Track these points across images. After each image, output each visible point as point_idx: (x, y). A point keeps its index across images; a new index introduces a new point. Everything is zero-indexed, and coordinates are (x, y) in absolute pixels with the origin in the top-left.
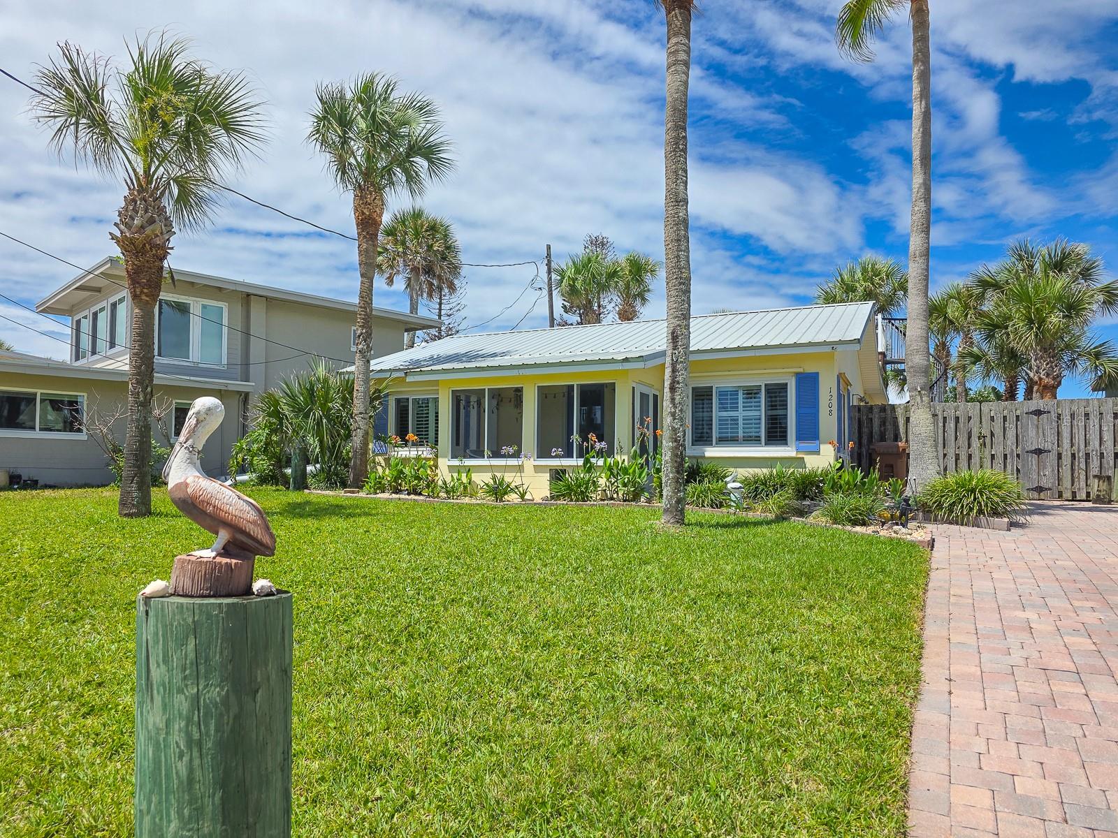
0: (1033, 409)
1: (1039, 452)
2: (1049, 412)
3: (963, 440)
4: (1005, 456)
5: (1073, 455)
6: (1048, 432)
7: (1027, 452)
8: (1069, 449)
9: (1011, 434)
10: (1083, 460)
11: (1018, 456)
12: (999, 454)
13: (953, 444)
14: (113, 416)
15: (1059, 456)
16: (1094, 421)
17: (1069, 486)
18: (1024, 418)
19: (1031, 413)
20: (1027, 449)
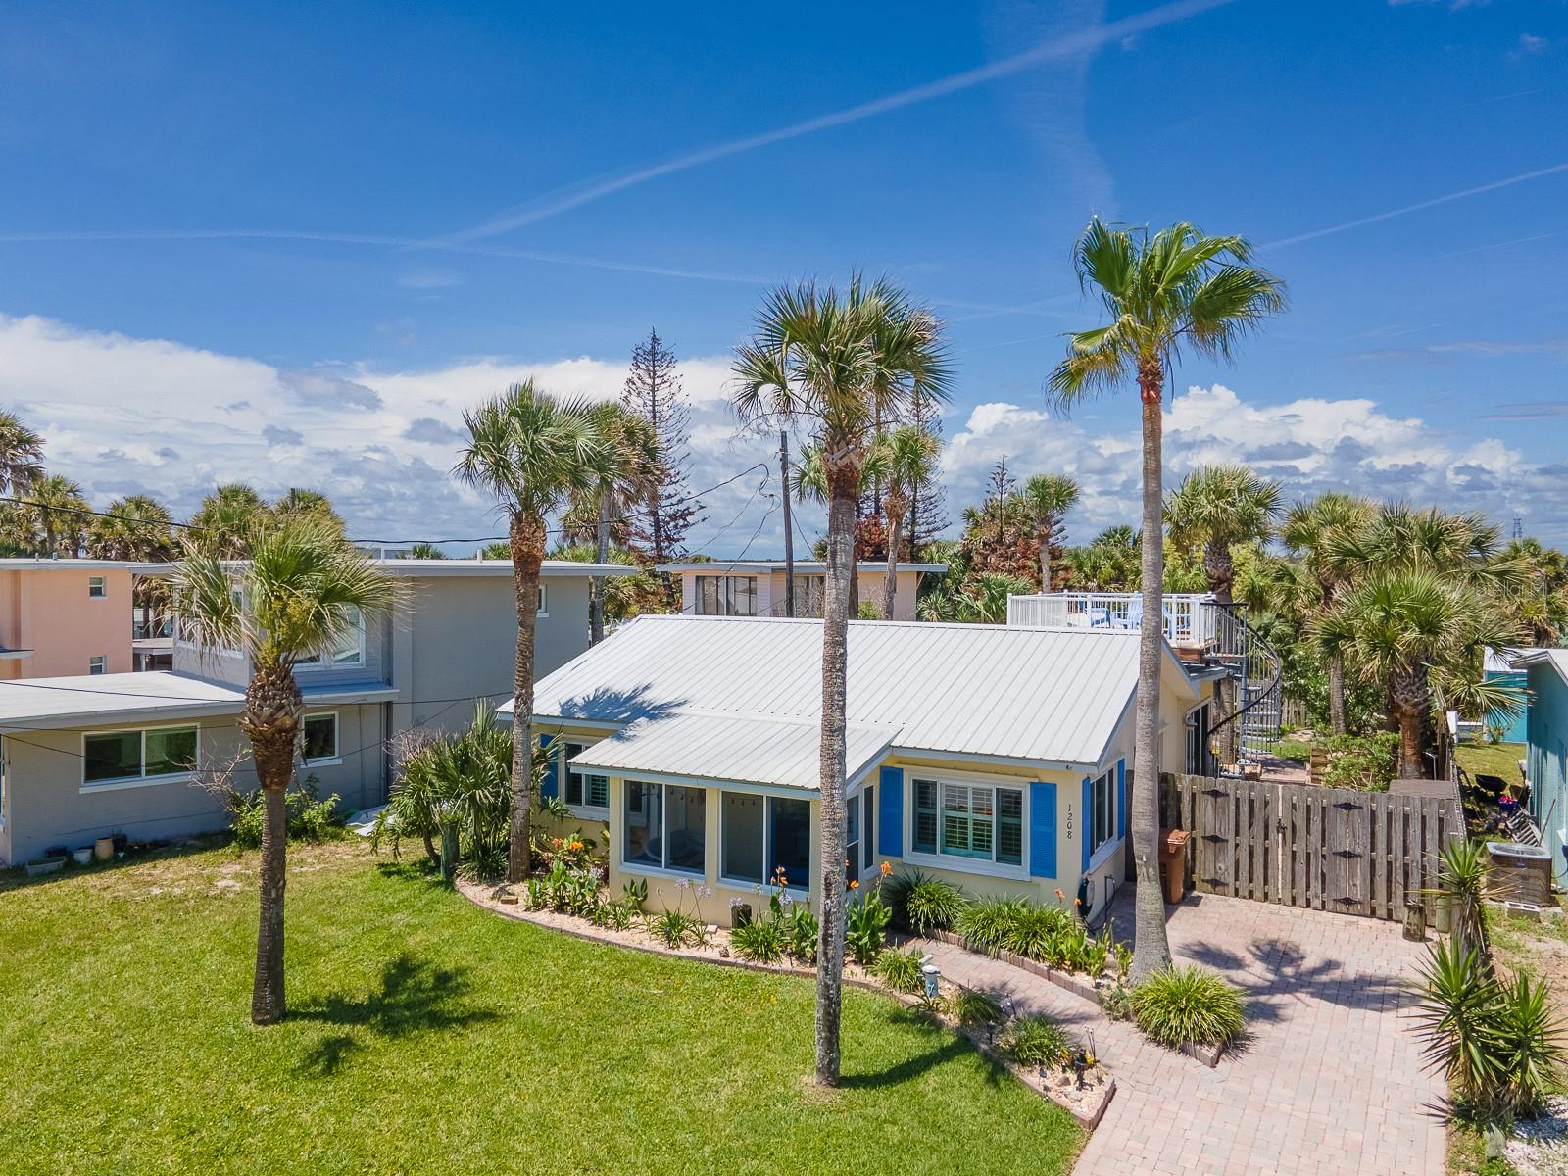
0: (1342, 801)
1: (1348, 855)
2: (1361, 808)
3: (1258, 828)
4: (1308, 854)
5: (1389, 864)
6: (1359, 831)
7: (1334, 853)
8: (1384, 856)
9: (1316, 826)
10: (1401, 872)
11: (1323, 856)
12: (1301, 853)
13: (1247, 832)
14: (233, 760)
15: (1373, 863)
16: (1415, 828)
17: (1384, 901)
18: (1331, 813)
19: (1340, 806)
20: (1334, 850)
